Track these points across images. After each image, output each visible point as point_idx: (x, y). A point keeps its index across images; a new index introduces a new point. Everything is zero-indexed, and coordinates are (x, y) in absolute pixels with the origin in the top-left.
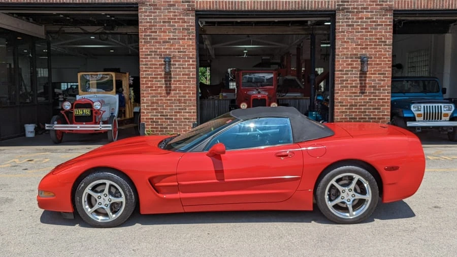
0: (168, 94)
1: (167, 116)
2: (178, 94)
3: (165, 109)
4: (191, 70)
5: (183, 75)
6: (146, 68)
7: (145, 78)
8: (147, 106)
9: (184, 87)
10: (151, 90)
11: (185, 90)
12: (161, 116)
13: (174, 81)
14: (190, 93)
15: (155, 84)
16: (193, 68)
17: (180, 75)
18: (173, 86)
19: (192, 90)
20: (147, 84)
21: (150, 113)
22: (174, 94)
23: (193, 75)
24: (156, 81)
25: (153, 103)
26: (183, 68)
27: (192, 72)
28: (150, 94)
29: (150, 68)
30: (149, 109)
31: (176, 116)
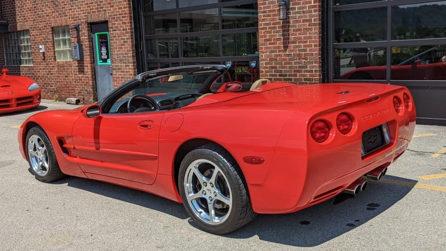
0: (286, 47)
1: (286, 75)
2: (298, 47)
3: (284, 67)
4: (313, 13)
5: (304, 21)
6: (264, 16)
7: (263, 29)
8: (266, 64)
9: (305, 38)
10: (270, 44)
11: (305, 42)
12: (280, 75)
13: (294, 30)
14: (311, 45)
15: (273, 36)
16: (314, 12)
17: (299, 21)
18: (292, 37)
19: (314, 42)
20: (265, 36)
21: (269, 72)
22: (294, 47)
23: (315, 20)
24: (274, 32)
25: (271, 60)
26: (304, 12)
27: (314, 16)
28: (268, 48)
29: (269, 16)
30: (267, 68)
31: (296, 75)
